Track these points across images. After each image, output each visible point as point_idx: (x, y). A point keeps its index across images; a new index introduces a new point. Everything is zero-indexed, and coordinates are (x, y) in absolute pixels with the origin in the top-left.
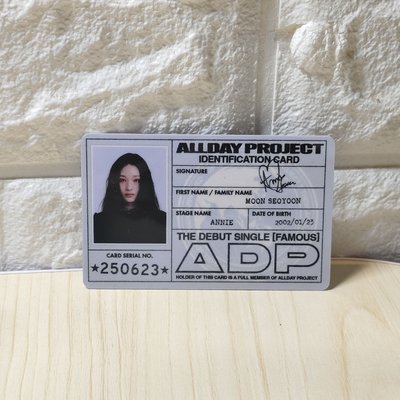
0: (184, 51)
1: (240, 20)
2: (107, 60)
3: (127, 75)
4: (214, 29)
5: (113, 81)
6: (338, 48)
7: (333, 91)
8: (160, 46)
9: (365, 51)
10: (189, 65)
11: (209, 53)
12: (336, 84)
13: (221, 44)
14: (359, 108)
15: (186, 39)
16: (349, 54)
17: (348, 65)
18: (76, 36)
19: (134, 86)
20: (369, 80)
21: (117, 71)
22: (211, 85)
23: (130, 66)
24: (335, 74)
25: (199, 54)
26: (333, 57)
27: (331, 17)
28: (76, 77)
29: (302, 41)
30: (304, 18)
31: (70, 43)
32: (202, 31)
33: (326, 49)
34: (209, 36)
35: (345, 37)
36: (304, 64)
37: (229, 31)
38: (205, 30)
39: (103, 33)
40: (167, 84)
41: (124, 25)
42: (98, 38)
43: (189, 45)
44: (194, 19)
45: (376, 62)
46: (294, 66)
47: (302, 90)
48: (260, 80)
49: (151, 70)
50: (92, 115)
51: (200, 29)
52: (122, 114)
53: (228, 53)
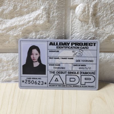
0: (40, 13)
1: (58, 3)
2: (16, 15)
3: (22, 20)
4: (50, 5)
5: (18, 22)
6: (90, 12)
7: (89, 27)
8: (33, 11)
9: (100, 14)
10: (42, 17)
11: (48, 13)
12: (90, 25)
13: (52, 10)
14: (98, 32)
15: (41, 9)
16: (94, 15)
17: (94, 18)
18: (5, 7)
19: (24, 24)
20: (101, 23)
21: (19, 19)
22: (49, 24)
23: (23, 17)
24: (90, 21)
25: (45, 14)
26: (89, 15)
27: (88, 2)
28: (6, 21)
29: (79, 10)
30: (79, 2)
31: (3, 10)
32: (46, 6)
33: (86, 13)
34: (48, 8)
35: (93, 9)
36: (79, 18)
37: (55, 6)
38: (47, 6)
39: (14, 7)
40: (35, 23)
41: (21, 4)
42: (12, 8)
43: (42, 11)
44: (43, 2)
45: (103, 17)
46: (77, 18)
47: (79, 26)
48: (66, 23)
49: (30, 19)
50: (11, 33)
51: (45, 5)
52: (21, 33)
53: (54, 14)
